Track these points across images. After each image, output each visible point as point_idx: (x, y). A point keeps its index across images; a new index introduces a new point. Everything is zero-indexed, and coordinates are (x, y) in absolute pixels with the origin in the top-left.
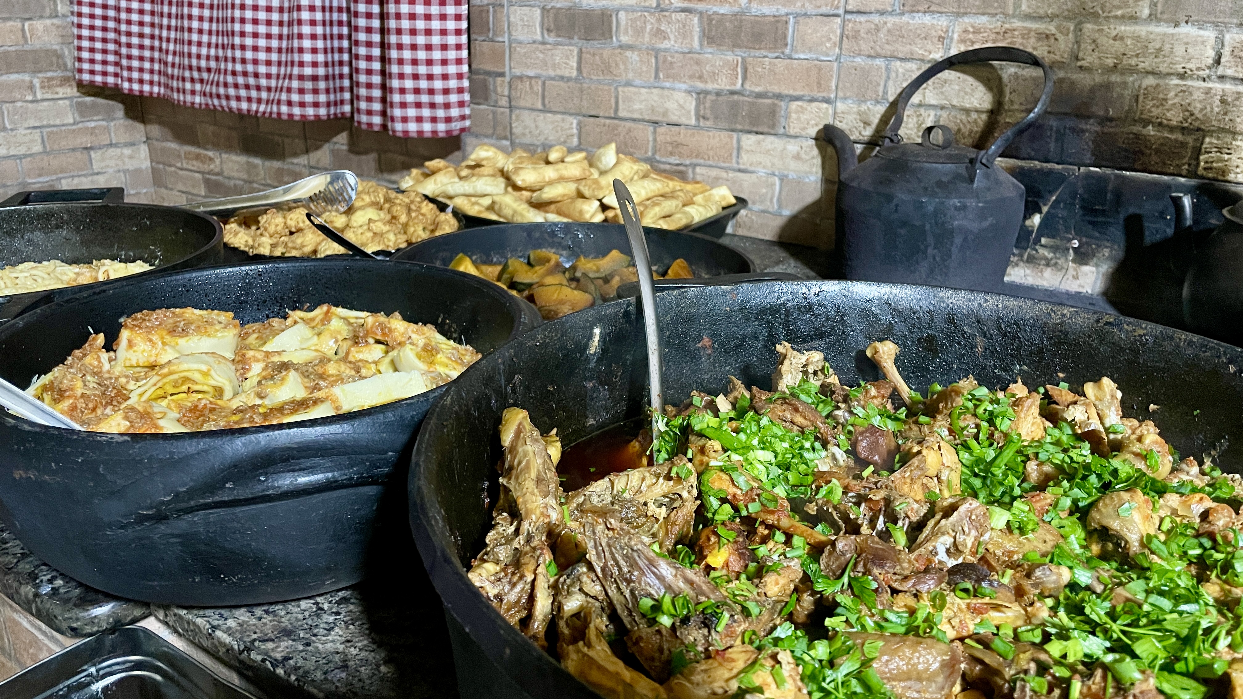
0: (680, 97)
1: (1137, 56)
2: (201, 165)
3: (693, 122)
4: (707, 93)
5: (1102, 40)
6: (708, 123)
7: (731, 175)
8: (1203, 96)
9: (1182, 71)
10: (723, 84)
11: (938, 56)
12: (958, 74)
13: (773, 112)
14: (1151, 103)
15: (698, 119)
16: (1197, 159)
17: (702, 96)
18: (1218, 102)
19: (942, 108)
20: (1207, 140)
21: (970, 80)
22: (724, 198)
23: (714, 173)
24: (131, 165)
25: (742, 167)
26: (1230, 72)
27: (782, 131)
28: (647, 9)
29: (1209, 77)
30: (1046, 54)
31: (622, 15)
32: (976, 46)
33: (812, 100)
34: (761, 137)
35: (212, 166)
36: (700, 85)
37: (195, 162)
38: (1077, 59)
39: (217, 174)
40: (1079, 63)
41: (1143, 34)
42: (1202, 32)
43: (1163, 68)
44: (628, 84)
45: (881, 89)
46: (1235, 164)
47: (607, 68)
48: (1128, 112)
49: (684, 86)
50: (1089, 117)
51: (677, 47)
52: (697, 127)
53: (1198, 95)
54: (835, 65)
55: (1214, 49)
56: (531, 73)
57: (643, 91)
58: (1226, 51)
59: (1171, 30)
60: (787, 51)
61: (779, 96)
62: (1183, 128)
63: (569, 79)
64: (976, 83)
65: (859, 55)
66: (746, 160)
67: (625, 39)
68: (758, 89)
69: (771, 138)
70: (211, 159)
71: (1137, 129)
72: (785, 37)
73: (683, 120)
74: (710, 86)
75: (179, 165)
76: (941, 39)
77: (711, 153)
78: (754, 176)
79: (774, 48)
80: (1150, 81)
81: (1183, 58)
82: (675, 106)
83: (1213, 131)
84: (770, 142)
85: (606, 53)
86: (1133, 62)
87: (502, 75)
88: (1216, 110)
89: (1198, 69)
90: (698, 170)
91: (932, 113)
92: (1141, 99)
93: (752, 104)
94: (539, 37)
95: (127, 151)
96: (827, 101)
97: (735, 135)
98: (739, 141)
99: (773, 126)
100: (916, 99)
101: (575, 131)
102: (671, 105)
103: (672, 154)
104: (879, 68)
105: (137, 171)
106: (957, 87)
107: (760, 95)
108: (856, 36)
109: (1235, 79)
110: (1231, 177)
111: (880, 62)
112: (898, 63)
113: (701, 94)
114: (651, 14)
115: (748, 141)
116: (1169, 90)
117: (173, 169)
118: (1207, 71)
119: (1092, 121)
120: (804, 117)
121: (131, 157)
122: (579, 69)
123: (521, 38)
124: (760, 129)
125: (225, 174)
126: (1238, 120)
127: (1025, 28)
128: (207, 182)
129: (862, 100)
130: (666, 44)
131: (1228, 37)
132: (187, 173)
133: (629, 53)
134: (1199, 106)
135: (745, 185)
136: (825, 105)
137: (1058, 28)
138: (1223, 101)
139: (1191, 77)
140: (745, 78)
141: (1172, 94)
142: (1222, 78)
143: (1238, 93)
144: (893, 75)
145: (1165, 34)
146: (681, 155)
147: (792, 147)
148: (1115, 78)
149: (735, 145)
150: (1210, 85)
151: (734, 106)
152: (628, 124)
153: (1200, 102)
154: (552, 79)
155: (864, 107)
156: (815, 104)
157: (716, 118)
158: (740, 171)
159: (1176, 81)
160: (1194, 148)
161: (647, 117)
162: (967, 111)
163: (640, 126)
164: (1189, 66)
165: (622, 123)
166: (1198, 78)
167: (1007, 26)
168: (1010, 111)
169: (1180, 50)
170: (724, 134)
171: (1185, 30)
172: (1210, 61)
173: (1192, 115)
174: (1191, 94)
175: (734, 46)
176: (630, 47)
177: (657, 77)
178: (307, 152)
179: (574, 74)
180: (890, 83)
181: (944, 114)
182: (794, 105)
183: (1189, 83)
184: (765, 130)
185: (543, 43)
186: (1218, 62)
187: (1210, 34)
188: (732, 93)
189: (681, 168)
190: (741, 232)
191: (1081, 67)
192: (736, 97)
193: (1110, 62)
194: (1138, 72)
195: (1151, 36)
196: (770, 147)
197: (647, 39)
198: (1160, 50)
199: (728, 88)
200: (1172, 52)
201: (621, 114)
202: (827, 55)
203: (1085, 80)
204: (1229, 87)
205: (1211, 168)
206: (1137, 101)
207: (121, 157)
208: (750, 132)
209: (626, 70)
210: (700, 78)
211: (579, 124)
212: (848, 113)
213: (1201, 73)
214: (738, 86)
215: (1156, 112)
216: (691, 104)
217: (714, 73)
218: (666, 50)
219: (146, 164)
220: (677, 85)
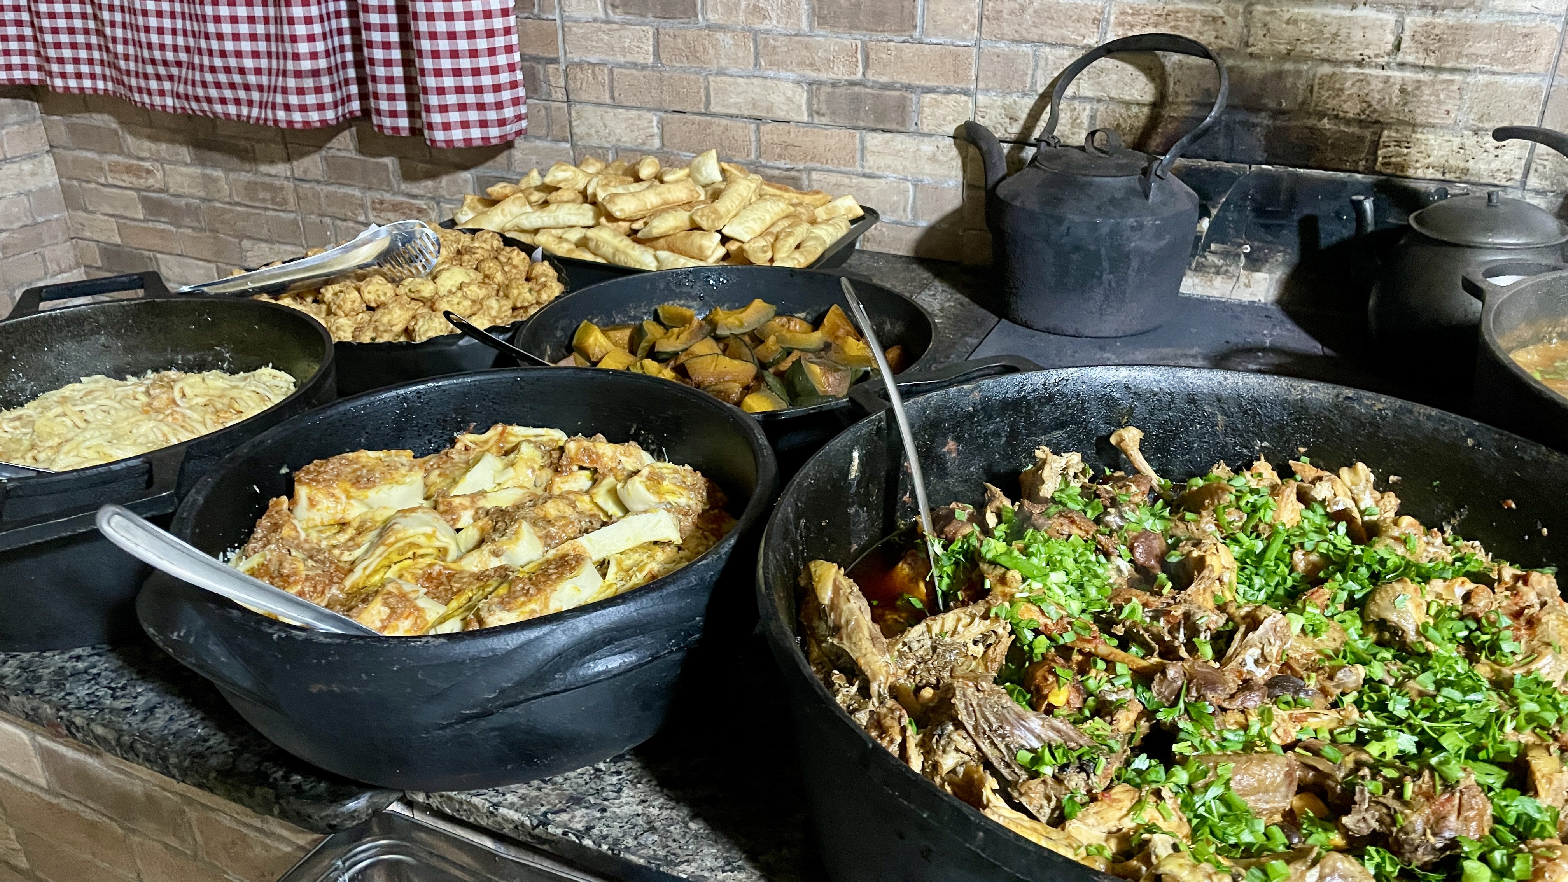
0: (788, 88)
1: (1312, 41)
2: (134, 180)
3: (805, 118)
4: (821, 83)
5: (1274, 24)
6: (824, 120)
7: (855, 180)
8: (1381, 86)
9: (1359, 58)
10: (840, 73)
11: (1094, 41)
12: (1117, 62)
13: (902, 107)
14: (1327, 94)
15: (810, 115)
16: (1375, 154)
17: (814, 87)
18: (1397, 92)
19: (1099, 101)
20: (1386, 133)
21: (1130, 68)
22: (850, 210)
23: (834, 178)
24: (33, 185)
25: (867, 171)
26: (1410, 59)
27: (913, 128)
29: (1388, 64)
30: (1212, 39)
32: (1136, 32)
33: (948, 92)
34: (888, 136)
35: (151, 181)
36: (813, 75)
37: (125, 177)
38: (1247, 45)
39: (161, 191)
40: (1249, 50)
41: (1318, 17)
42: (1381, 15)
43: (1340, 56)
44: (721, 73)
45: (1029, 79)
46: (1415, 159)
47: (693, 54)
48: (1303, 103)
49: (792, 76)
50: (1260, 110)
51: (780, 28)
52: (811, 124)
53: (1377, 85)
54: (975, 50)
55: (1393, 33)
56: (593, 60)
57: (740, 80)
58: (1406, 36)
59: (1347, 13)
60: (917, 34)
61: (908, 88)
62: (1361, 121)
63: (644, 67)
64: (1137, 73)
65: (1002, 39)
66: (872, 163)
67: (713, 18)
68: (884, 79)
69: (902, 137)
70: (148, 172)
71: (1312, 122)
72: (913, 17)
73: (793, 116)
74: (824, 76)
75: (102, 180)
76: (1096, 22)
77: (829, 155)
78: (883, 182)
79: (900, 31)
80: (1326, 69)
81: (1361, 43)
82: (782, 99)
83: (1391, 124)
84: (899, 141)
85: (690, 34)
86: (1308, 48)
87: (555, 61)
88: (1395, 100)
89: (1377, 56)
90: (815, 175)
91: (1088, 107)
92: (1316, 88)
93: (877, 97)
94: (601, 15)
95: (27, 167)
96: (966, 93)
97: (857, 134)
98: (862, 142)
99: (903, 123)
100: (1069, 91)
101: (656, 130)
102: (777, 99)
103: (781, 156)
104: (1026, 54)
105: (44, 191)
106: (1115, 77)
107: (886, 87)
108: (998, 16)
109: (1414, 66)
110: (1411, 172)
111: (1026, 48)
112: (1047, 49)
113: (813, 85)
115: (875, 140)
116: (1346, 79)
117: (93, 185)
118: (1386, 58)
119: (1263, 114)
120: (939, 112)
121: (33, 174)
122: (657, 54)
123: (576, 15)
124: (888, 126)
125: (172, 191)
126: (1419, 111)
127: (1189, 10)
128: (145, 201)
129: (1007, 92)
130: (766, 25)
131: (1408, 20)
132: (115, 190)
133: (719, 35)
134: (1377, 96)
135: (873, 192)
136: (964, 98)
137: (1227, 11)
138: (1402, 91)
139: (1369, 65)
140: (866, 66)
141: (1348, 84)
142: (1402, 65)
143: (1419, 81)
144: (1042, 63)
145: (1342, 18)
146: (792, 158)
147: (927, 147)
148: (1288, 66)
149: (858, 146)
150: (1389, 73)
151: (856, 99)
152: (724, 122)
153: (1379, 92)
154: (621, 66)
155: (1009, 100)
156: (953, 96)
157: (833, 113)
158: (865, 175)
159: (1352, 69)
160: (1372, 142)
161: (746, 113)
162: (1127, 104)
163: (739, 124)
164: (1367, 52)
165: (716, 120)
166: (1376, 66)
167: (1170, 7)
168: (1174, 103)
169: (1357, 35)
170: (843, 132)
171: (1363, 12)
172: (1389, 47)
173: (1370, 106)
174: (1369, 83)
175: (851, 28)
176: (721, 28)
177: (757, 64)
178: (289, 159)
179: (651, 60)
180: (1040, 72)
181: (1102, 107)
182: (928, 98)
183: (1367, 71)
184: (894, 127)
185: (608, 22)
186: (1398, 47)
187: (1389, 17)
188: (852, 84)
189: (793, 173)
190: (869, 247)
191: (1251, 54)
192: (856, 89)
193: (1283, 48)
194: (1313, 59)
195: (1327, 20)
196: (899, 147)
197: (742, 19)
198: (1336, 35)
199: (847, 77)
200: (1349, 37)
201: (714, 109)
202: (964, 39)
203: (1257, 69)
204: (1409, 75)
205: (1389, 164)
206: (1311, 92)
207: (20, 175)
208: (874, 130)
209: (717, 54)
210: (812, 65)
211: (661, 121)
212: (991, 107)
213: (1380, 60)
214: (859, 76)
215: (1332, 103)
216: (802, 97)
217: (829, 60)
218: (767, 32)
219: (53, 181)
220: (783, 74)
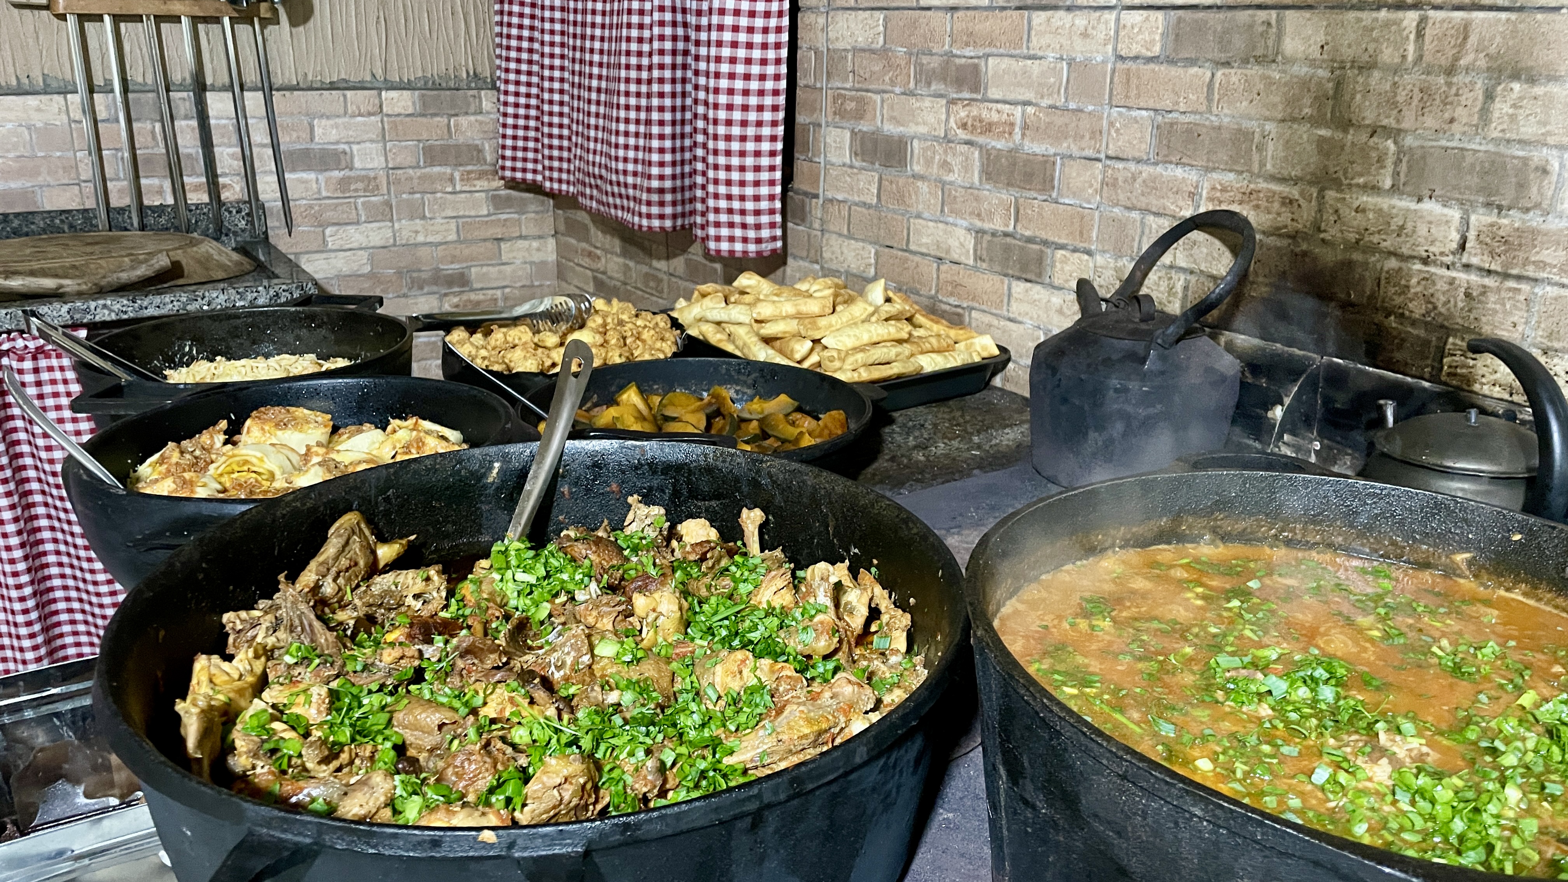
0: (961, 233)
1: (1379, 232)
3: (971, 262)
4: (983, 232)
5: (1344, 211)
6: (984, 265)
7: (1003, 323)
8: (1446, 287)
9: (1425, 254)
10: (997, 225)
11: (1188, 213)
12: (1207, 236)
13: (1040, 259)
14: (1393, 290)
15: (975, 260)
16: (1441, 361)
17: (979, 235)
18: (1462, 295)
19: (1192, 272)
20: (1451, 340)
21: (1218, 243)
22: (984, 348)
23: (987, 319)
25: (1011, 315)
26: (1475, 261)
27: (1047, 280)
28: (936, 138)
29: (1453, 264)
30: (1289, 222)
31: (916, 143)
32: (1224, 207)
33: (1075, 250)
34: (1029, 285)
36: (979, 224)
37: (587, 260)
38: (1319, 230)
39: (603, 273)
40: (1322, 235)
41: (1385, 207)
42: (1446, 211)
43: (1405, 250)
44: (919, 216)
45: (1136, 245)
46: (1480, 372)
47: (901, 198)
48: (1369, 298)
49: (965, 223)
50: (1331, 299)
51: (959, 181)
52: (975, 268)
53: (1441, 286)
54: (1097, 213)
55: (1458, 231)
56: (840, 197)
57: (931, 224)
58: (1472, 235)
59: (1413, 206)
60: (1054, 195)
61: (1045, 243)
62: (1426, 324)
63: (869, 207)
64: (1223, 248)
65: (1117, 205)
66: (1016, 309)
67: (917, 168)
68: (1028, 233)
69: (1038, 288)
70: (599, 258)
71: (1379, 317)
72: (1053, 179)
73: (963, 259)
74: (987, 226)
75: (576, 261)
76: (1191, 195)
77: (985, 298)
78: (1021, 327)
79: (1042, 191)
80: (1392, 263)
81: (1426, 239)
82: (957, 244)
83: (1458, 330)
84: (1037, 292)
85: (901, 181)
86: (1375, 239)
87: (819, 196)
88: (1460, 305)
89: (1442, 254)
90: (974, 314)
91: (1182, 277)
92: (1383, 282)
93: (1022, 248)
94: (848, 161)
96: (1089, 253)
97: (1006, 280)
98: (1009, 289)
99: (1040, 275)
100: (1167, 259)
101: (873, 261)
102: (953, 243)
103: (952, 294)
104: (1135, 221)
106: (1205, 250)
107: (1030, 240)
108: (1114, 184)
109: (1480, 269)
110: (1477, 387)
111: (1135, 215)
112: (1152, 218)
113: (980, 232)
114: (940, 144)
115: (1019, 287)
116: (1411, 277)
117: (571, 264)
118: (1451, 257)
119: (1333, 304)
120: (1067, 268)
121: (538, 250)
122: (879, 196)
123: (834, 160)
124: (1029, 277)
125: (609, 274)
126: (1484, 319)
127: (1269, 190)
128: (595, 279)
129: (1118, 256)
130: (950, 178)
131: (1473, 218)
132: (583, 268)
133: (920, 184)
134: (1443, 299)
135: (1014, 335)
136: (1086, 257)
137: (1302, 193)
138: (1468, 295)
139: (1434, 262)
140: (1017, 220)
141: (1414, 281)
142: (1467, 267)
143: (1484, 286)
144: (1147, 231)
145: (1408, 210)
146: (959, 296)
147: (1056, 299)
148: (1357, 256)
149: (1006, 292)
150: (1453, 274)
151: (1007, 249)
152: (917, 258)
153: (1444, 293)
154: (856, 204)
155: (1120, 264)
156: (1077, 255)
157: (991, 260)
158: (1010, 320)
159: (1418, 266)
160: (1437, 347)
161: (932, 253)
162: (1214, 278)
163: (926, 261)
164: (1432, 249)
165: (911, 257)
166: (1442, 264)
167: (1252, 186)
168: (1253, 283)
169: (1422, 230)
170: (997, 278)
171: (1429, 206)
172: (1454, 245)
173: (1435, 308)
174: (1434, 283)
175: (1008, 184)
176: (922, 178)
177: (942, 211)
179: (875, 200)
180: (1145, 239)
181: (1193, 279)
182: (1060, 253)
183: (1433, 269)
184: (1033, 278)
185: (851, 167)
186: (1462, 247)
187: (1455, 214)
188: (1006, 235)
189: (959, 310)
190: (1009, 387)
191: (1323, 240)
192: (1008, 240)
193: (1352, 237)
194: (1381, 252)
195: (1394, 211)
196: (1036, 297)
197: (935, 171)
198: (1402, 227)
199: (1002, 229)
200: (1414, 232)
201: (913, 247)
202: (1089, 202)
203: (1329, 257)
204: (1474, 278)
205: (1455, 375)
206: (1379, 285)
207: (528, 250)
208: (1019, 278)
209: (917, 202)
210: (979, 215)
211: (876, 253)
212: (1106, 268)
213: (1445, 259)
214: (1011, 228)
215: (1398, 300)
216: (970, 244)
217: (991, 213)
218: (951, 183)
219: (552, 257)
220: (960, 222)
